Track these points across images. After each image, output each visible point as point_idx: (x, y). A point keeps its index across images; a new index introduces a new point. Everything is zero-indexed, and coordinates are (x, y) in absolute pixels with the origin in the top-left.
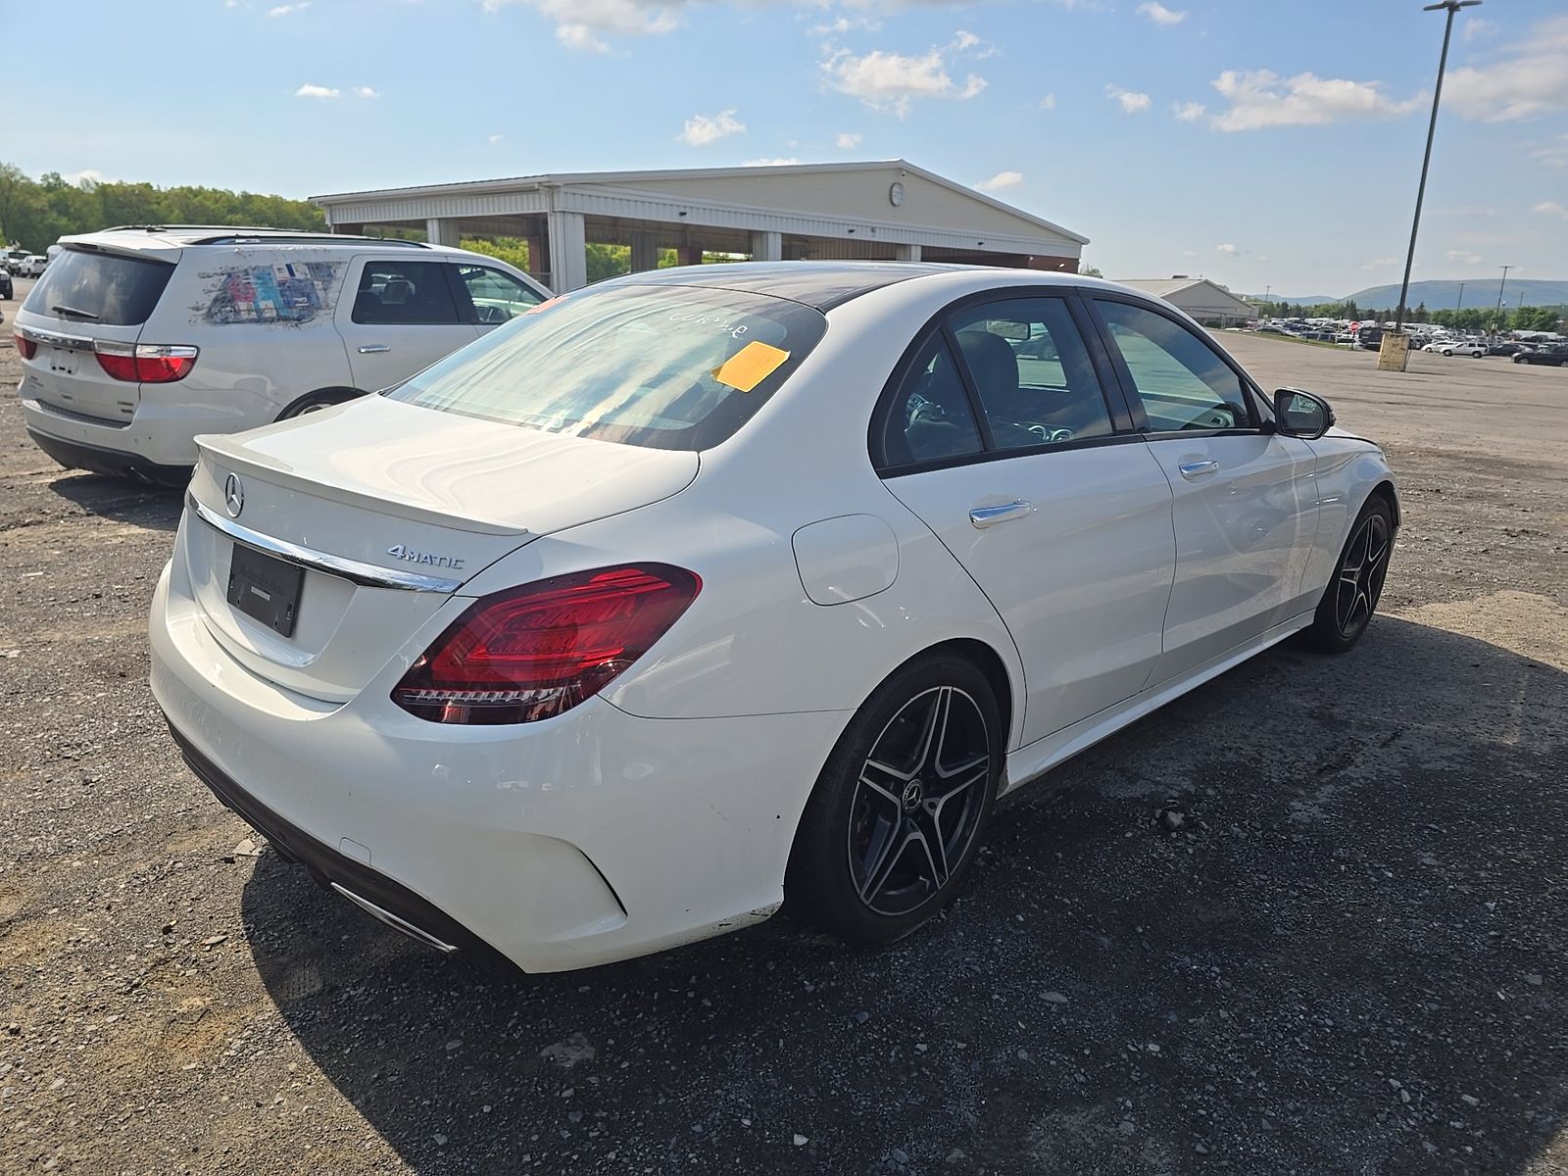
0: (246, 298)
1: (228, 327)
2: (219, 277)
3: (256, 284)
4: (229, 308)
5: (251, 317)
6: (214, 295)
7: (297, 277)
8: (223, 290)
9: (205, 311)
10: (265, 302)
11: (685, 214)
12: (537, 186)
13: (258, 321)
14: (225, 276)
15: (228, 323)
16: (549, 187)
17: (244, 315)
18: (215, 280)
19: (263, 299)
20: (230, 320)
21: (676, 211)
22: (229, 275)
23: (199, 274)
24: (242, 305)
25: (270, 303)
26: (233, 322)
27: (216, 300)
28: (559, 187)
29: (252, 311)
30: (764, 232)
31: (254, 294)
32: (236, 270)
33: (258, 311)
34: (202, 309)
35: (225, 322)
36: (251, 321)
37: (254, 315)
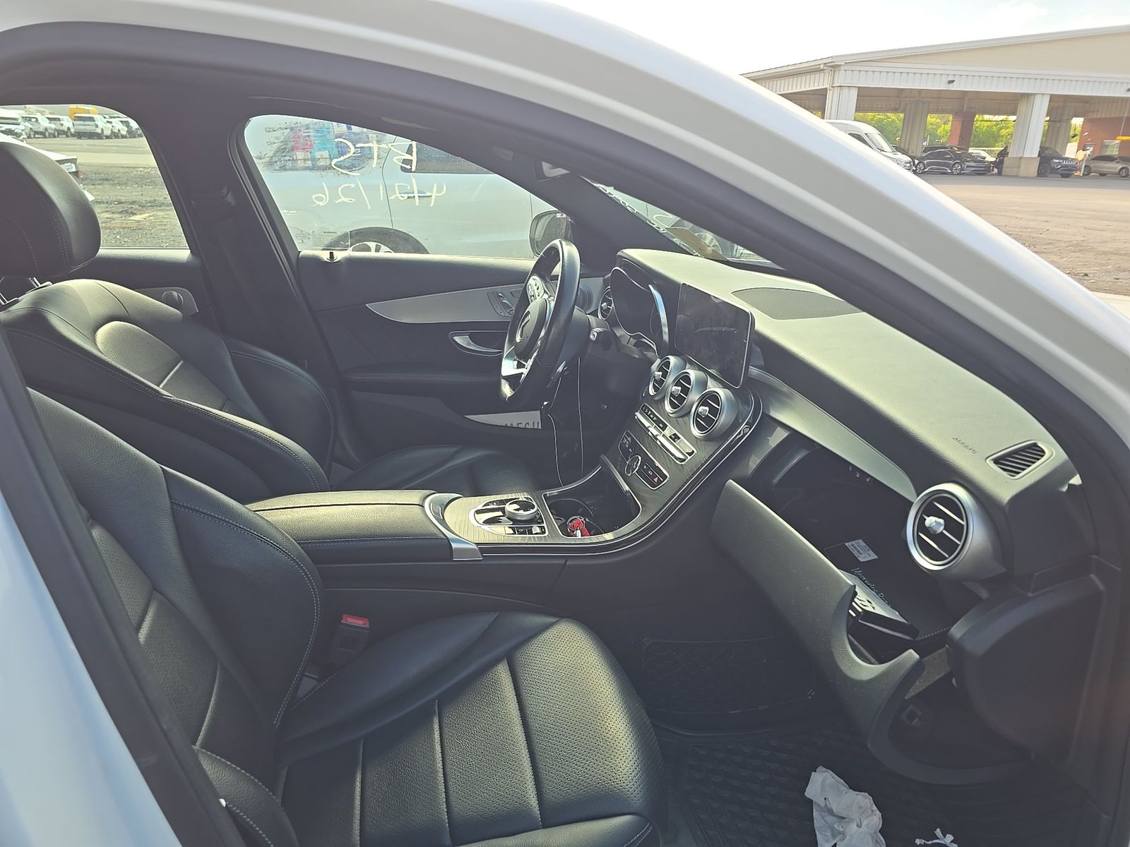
0: (304, 149)
1: (284, 173)
2: (282, 131)
3: (315, 137)
4: (287, 158)
5: (306, 165)
6: (276, 146)
7: (353, 131)
8: (285, 142)
9: (266, 160)
10: (320, 153)
11: (953, 81)
12: (822, 67)
13: (311, 169)
14: (288, 130)
15: (286, 170)
16: (832, 67)
17: (301, 164)
18: (278, 134)
19: (319, 150)
20: (288, 168)
21: (945, 79)
22: (292, 129)
23: (266, 128)
24: (300, 155)
25: (326, 154)
26: (290, 169)
27: (277, 152)
28: (840, 66)
29: (308, 160)
30: (1031, 94)
31: (311, 145)
32: (299, 125)
33: (313, 159)
34: (264, 158)
35: (283, 168)
36: (306, 168)
37: (309, 163)
